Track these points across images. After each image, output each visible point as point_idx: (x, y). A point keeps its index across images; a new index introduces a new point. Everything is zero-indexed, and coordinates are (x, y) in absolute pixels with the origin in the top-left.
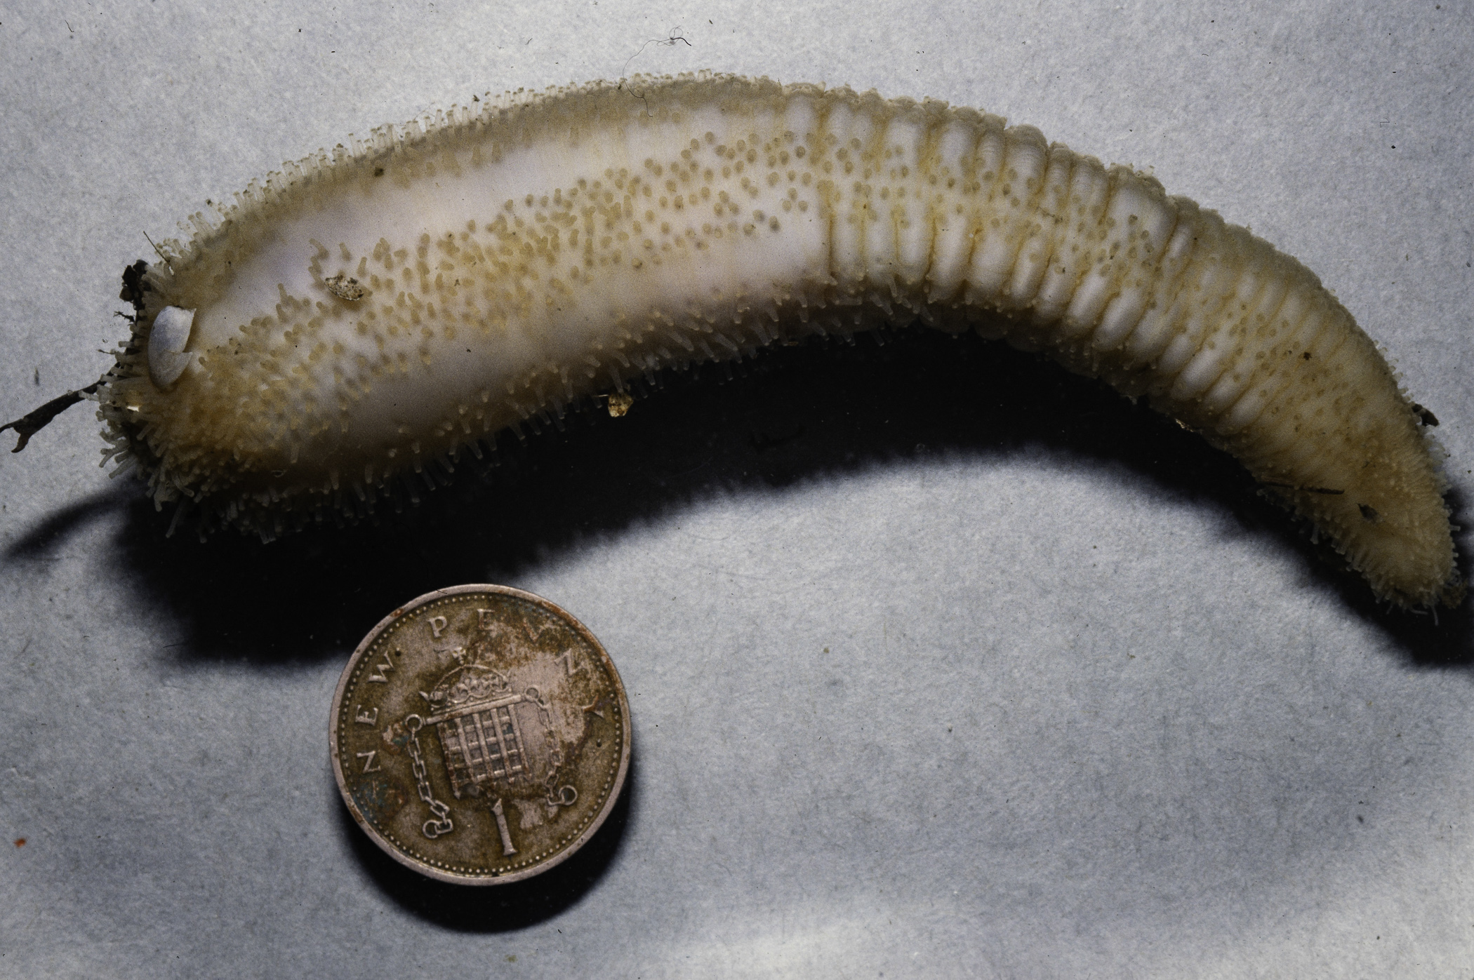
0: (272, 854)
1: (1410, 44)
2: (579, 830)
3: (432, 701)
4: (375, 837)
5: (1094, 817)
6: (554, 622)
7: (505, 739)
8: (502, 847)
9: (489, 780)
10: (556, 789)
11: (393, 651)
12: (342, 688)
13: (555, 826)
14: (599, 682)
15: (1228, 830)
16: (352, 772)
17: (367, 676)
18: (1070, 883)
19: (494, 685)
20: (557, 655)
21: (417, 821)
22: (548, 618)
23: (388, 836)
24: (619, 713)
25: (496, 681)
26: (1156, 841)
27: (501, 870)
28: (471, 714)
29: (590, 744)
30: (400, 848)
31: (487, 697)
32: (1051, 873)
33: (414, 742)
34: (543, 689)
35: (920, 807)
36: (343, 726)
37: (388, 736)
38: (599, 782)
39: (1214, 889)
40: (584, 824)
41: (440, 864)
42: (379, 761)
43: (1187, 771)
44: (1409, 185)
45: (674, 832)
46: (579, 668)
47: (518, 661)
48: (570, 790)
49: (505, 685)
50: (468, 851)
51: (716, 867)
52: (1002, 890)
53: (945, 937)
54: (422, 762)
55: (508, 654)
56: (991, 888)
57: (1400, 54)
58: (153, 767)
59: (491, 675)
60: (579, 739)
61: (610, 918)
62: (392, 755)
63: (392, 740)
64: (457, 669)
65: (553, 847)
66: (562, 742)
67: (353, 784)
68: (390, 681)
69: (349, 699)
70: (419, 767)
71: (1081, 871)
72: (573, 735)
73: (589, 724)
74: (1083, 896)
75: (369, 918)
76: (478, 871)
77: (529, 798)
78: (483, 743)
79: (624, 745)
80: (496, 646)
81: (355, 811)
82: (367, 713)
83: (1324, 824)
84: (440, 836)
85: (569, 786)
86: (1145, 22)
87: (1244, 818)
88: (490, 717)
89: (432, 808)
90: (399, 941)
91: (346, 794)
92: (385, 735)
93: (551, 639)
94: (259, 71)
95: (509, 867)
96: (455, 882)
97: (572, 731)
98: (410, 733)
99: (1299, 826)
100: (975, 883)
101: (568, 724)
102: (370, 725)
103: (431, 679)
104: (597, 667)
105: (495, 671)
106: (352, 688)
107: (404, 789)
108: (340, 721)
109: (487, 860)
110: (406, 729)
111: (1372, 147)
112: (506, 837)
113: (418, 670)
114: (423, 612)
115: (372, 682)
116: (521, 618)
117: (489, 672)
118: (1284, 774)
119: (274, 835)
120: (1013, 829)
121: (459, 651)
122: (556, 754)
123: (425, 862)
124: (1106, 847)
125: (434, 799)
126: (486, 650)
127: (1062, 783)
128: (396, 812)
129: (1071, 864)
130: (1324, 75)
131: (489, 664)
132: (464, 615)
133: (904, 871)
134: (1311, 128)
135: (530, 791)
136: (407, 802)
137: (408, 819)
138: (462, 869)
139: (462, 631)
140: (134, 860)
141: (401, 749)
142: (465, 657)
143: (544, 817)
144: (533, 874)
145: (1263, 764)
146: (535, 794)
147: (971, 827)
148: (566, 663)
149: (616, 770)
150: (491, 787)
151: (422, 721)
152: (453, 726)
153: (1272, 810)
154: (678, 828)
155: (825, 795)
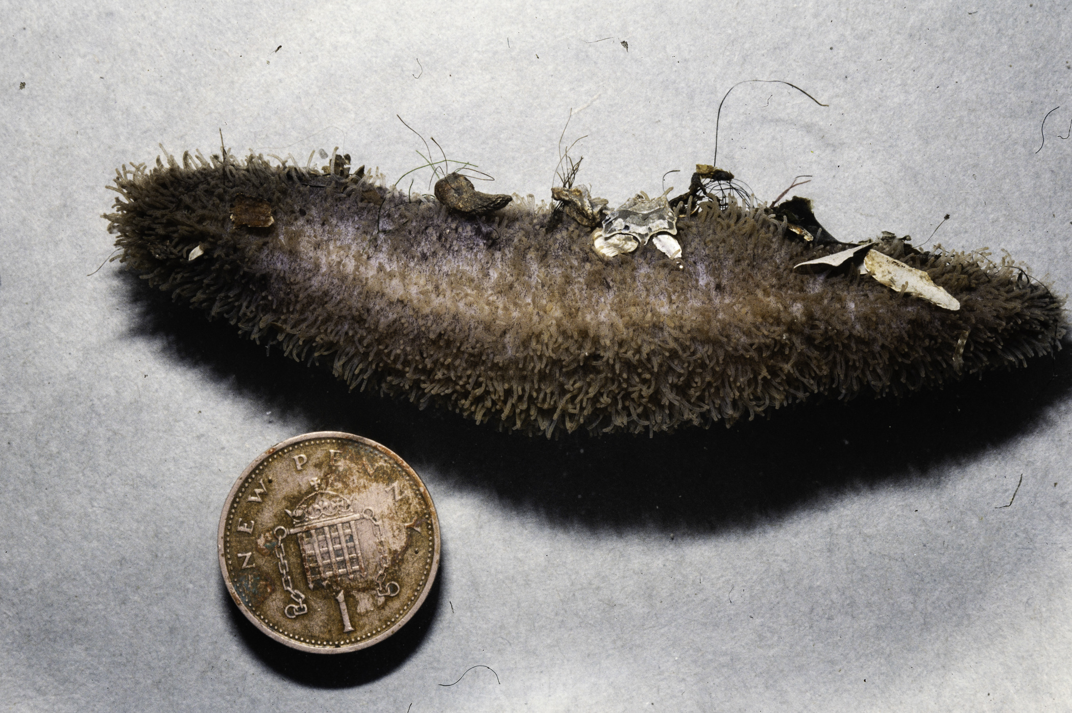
0: (172, 630)
1: (1010, 32)
2: (400, 614)
3: (294, 517)
4: (250, 615)
5: (778, 603)
6: (385, 461)
7: (347, 546)
8: (343, 626)
9: (335, 576)
10: (384, 584)
11: (266, 479)
12: (228, 506)
13: (382, 611)
14: (418, 506)
15: (877, 612)
16: (234, 568)
17: (247, 498)
18: (760, 651)
19: (340, 506)
20: (388, 485)
21: (281, 604)
22: (381, 457)
23: (259, 616)
24: (432, 529)
25: (342, 503)
26: (824, 620)
27: (342, 643)
28: (322, 527)
29: (410, 551)
30: (268, 624)
31: (335, 515)
32: (747, 644)
33: (280, 547)
34: (376, 509)
35: (650, 596)
36: (228, 533)
37: (261, 542)
38: (416, 580)
39: (867, 656)
40: (404, 610)
41: (297, 637)
42: (254, 560)
43: (847, 568)
44: (1010, 136)
45: (469, 614)
46: (404, 495)
47: (359, 489)
48: (394, 585)
49: (348, 506)
50: (318, 628)
51: (500, 640)
52: (710, 657)
53: (669, 691)
54: (286, 562)
55: (351, 484)
56: (702, 655)
57: (1003, 40)
58: (85, 567)
59: (338, 499)
60: (402, 547)
61: (422, 678)
62: (263, 555)
63: (264, 545)
64: (313, 494)
65: (381, 627)
66: (390, 549)
67: (234, 577)
68: (263, 501)
69: (233, 514)
70: (284, 566)
71: (769, 642)
72: (397, 545)
73: (410, 536)
74: (770, 661)
75: (244, 678)
76: (325, 643)
77: (364, 590)
78: (331, 549)
79: (435, 554)
80: (342, 478)
81: (235, 597)
82: (246, 524)
83: (947, 607)
84: (297, 616)
85: (393, 582)
86: (816, 16)
87: (889, 604)
88: (337, 530)
89: (292, 596)
90: (267, 695)
91: (229, 584)
92: (259, 541)
93: (384, 473)
94: (162, 53)
95: (348, 641)
96: (308, 651)
97: (397, 541)
98: (278, 539)
99: (930, 609)
100: (691, 652)
101: (394, 536)
102: (248, 533)
103: (294, 501)
104: (416, 495)
105: (341, 496)
106: (235, 505)
107: (271, 581)
108: (226, 529)
109: (331, 635)
110: (275, 537)
111: (982, 108)
112: (346, 618)
113: (285, 493)
114: (289, 451)
115: (250, 502)
116: (361, 458)
117: (337, 496)
118: (919, 571)
119: (174, 616)
120: (719, 612)
121: (315, 480)
122: (385, 558)
123: (286, 635)
124: (787, 625)
125: (293, 589)
126: (335, 480)
127: (755, 577)
128: (266, 599)
129: (761, 637)
130: (947, 55)
131: (337, 490)
132: (319, 454)
133: (638, 642)
134: (938, 95)
135: (364, 585)
136: (273, 591)
137: (275, 603)
138: (313, 641)
139: (318, 466)
140: (71, 636)
141: (271, 552)
142: (319, 485)
143: (375, 605)
144: (366, 647)
145: (903, 563)
146: (368, 588)
147: (688, 610)
148: (394, 491)
149: (429, 571)
150: (336, 582)
151: (286, 531)
152: (309, 535)
153: (910, 598)
154: (471, 611)
155: (580, 587)
